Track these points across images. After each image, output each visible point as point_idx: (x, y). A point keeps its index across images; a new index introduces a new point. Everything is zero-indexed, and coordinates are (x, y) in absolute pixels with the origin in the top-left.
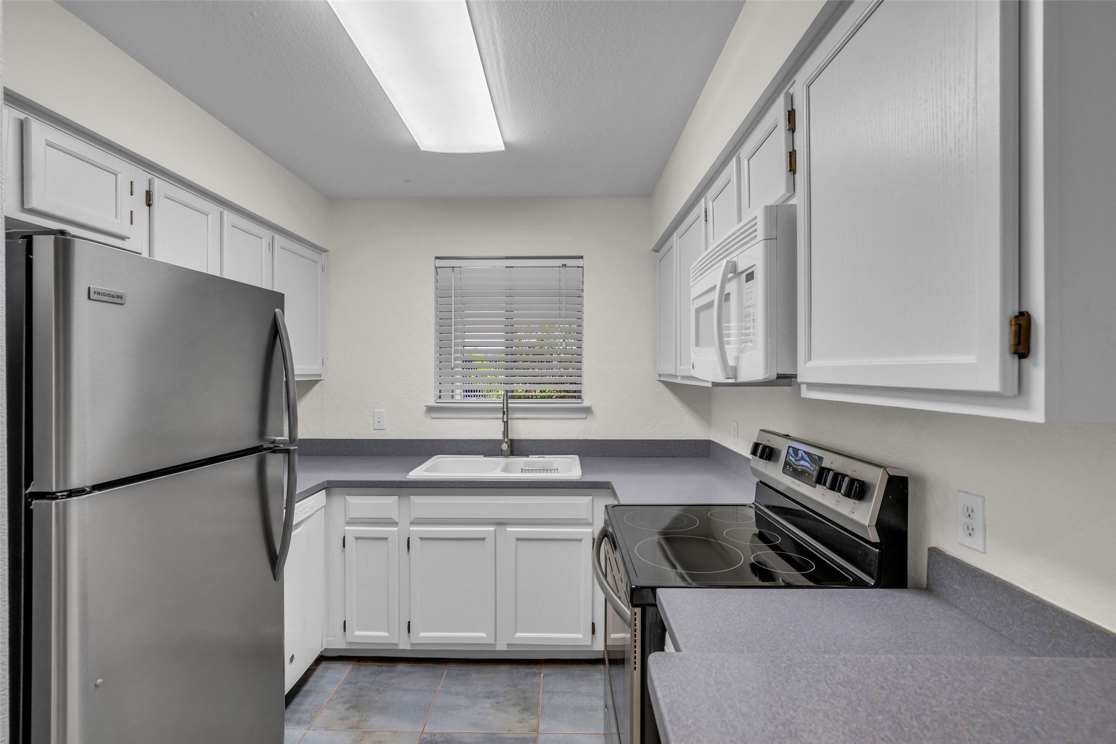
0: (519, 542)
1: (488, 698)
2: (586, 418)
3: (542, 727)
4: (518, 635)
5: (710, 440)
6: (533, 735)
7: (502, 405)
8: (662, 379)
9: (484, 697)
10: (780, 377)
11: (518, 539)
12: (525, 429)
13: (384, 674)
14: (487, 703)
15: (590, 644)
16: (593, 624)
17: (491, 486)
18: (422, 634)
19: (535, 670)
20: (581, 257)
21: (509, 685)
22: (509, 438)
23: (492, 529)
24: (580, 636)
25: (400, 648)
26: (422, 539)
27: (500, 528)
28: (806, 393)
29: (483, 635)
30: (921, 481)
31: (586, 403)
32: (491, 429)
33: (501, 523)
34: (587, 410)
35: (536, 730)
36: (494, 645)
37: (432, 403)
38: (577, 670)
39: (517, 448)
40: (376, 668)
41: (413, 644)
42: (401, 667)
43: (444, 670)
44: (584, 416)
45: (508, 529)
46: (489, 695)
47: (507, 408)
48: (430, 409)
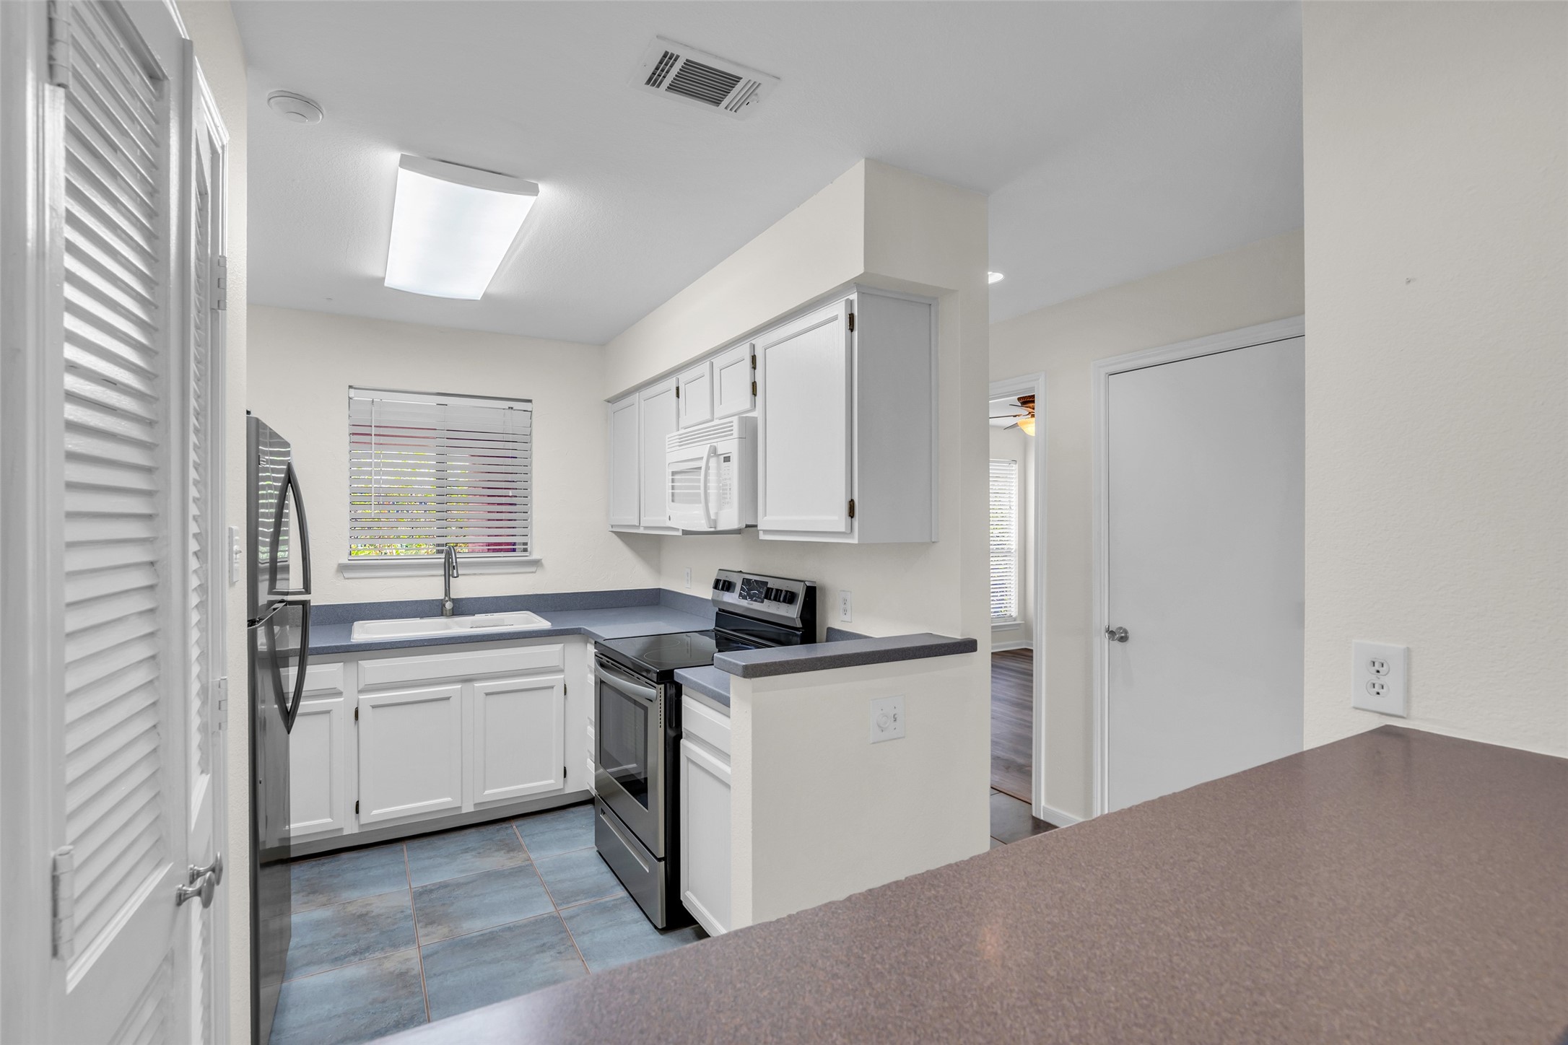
0: (488, 696)
1: (467, 852)
2: (535, 572)
3: (533, 856)
4: (487, 792)
5: (660, 589)
6: (527, 863)
7: (443, 560)
8: (614, 530)
9: (462, 853)
10: (747, 526)
11: (487, 694)
12: (466, 587)
13: (327, 866)
14: (468, 856)
15: (562, 787)
16: (565, 768)
17: (459, 641)
18: (375, 812)
19: (504, 825)
20: (530, 401)
21: (483, 841)
22: (452, 596)
23: (458, 686)
24: (552, 781)
25: (345, 833)
26: (374, 707)
27: (468, 685)
28: (762, 537)
29: (449, 799)
31: (535, 556)
32: (430, 588)
33: (467, 680)
34: (537, 563)
35: (529, 859)
36: (460, 807)
37: (345, 560)
38: (549, 817)
39: (461, 608)
40: (314, 863)
41: (361, 826)
42: (345, 856)
43: (404, 846)
44: (533, 569)
45: (476, 685)
46: (466, 851)
48: (343, 568)
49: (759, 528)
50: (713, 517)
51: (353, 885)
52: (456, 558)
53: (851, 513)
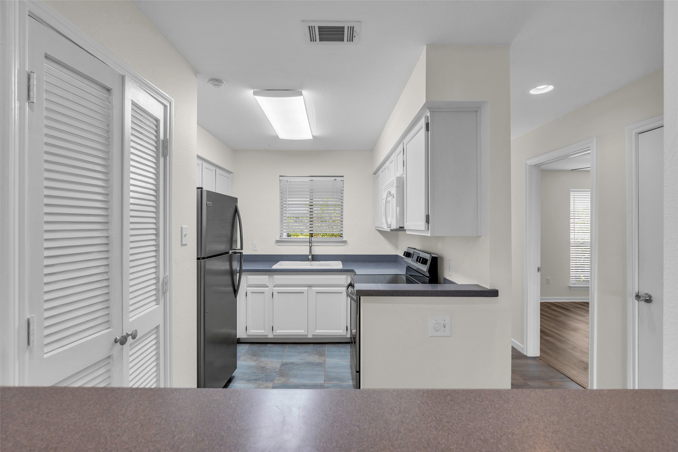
0: (317, 294)
1: (305, 353)
2: (344, 246)
3: (327, 360)
4: (317, 331)
5: (397, 255)
6: (324, 362)
7: (309, 240)
8: (377, 229)
9: (304, 353)
10: (400, 227)
11: (317, 293)
12: (318, 250)
13: (263, 347)
14: (305, 354)
15: (345, 334)
16: (347, 326)
17: (306, 271)
18: (278, 331)
19: (323, 345)
20: (343, 176)
21: (313, 350)
22: (312, 254)
23: (307, 288)
24: (342, 331)
25: (269, 337)
26: (278, 293)
27: (310, 288)
28: (408, 232)
29: (303, 331)
30: (442, 258)
31: (344, 239)
32: (304, 250)
33: (310, 286)
34: (345, 242)
35: (325, 361)
36: (307, 335)
37: (278, 239)
38: (340, 345)
39: (315, 258)
40: (259, 345)
41: (274, 335)
42: (269, 345)
43: (287, 346)
44: (344, 244)
45: (313, 289)
46: (306, 352)
47: (311, 241)
48: (277, 242)
49: (405, 228)
50: (389, 223)
51: (266, 356)
52: (311, 239)
53: (428, 221)
